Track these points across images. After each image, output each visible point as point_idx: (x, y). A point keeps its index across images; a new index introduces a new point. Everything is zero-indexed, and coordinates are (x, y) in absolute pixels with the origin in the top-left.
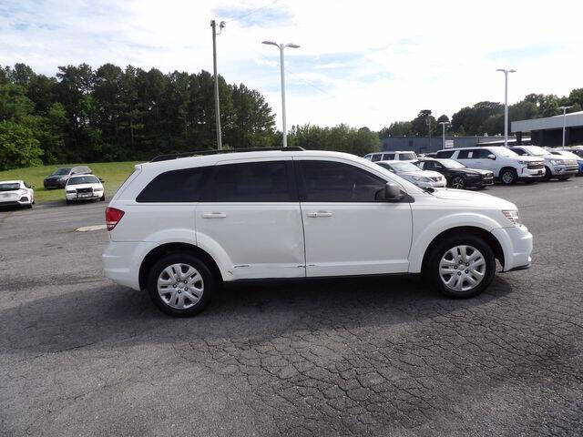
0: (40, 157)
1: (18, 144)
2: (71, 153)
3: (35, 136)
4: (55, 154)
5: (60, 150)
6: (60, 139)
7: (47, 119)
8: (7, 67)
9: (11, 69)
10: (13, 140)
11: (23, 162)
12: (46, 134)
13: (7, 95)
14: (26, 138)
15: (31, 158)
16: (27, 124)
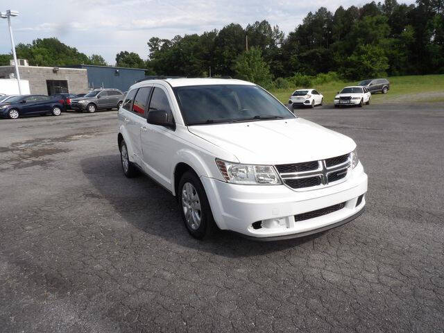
0: (387, 71)
1: (372, 62)
2: (411, 67)
3: (386, 55)
4: (398, 68)
5: (402, 64)
6: (405, 55)
7: (398, 40)
8: (380, 3)
9: (381, 4)
10: (369, 58)
11: (373, 74)
12: (395, 52)
13: (374, 24)
14: (379, 56)
15: (379, 71)
16: (383, 46)
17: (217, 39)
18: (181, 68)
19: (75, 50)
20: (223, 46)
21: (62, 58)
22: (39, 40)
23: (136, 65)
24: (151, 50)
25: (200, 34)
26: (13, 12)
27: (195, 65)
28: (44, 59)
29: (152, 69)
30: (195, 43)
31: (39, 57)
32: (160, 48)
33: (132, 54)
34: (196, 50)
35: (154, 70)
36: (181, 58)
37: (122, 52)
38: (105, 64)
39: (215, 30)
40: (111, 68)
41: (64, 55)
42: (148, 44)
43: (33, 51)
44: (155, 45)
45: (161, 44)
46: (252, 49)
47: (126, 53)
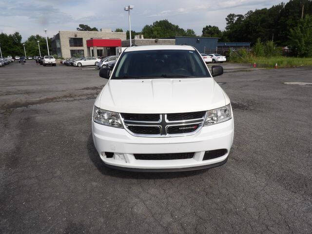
17: (283, 10)
18: (249, 36)
19: (177, 26)
20: (288, 16)
21: (169, 32)
22: (157, 22)
23: (216, 35)
24: (227, 24)
25: (268, 8)
26: (131, 6)
27: (260, 33)
28: (158, 34)
29: (226, 37)
30: (263, 16)
31: (155, 33)
32: (234, 22)
33: (214, 27)
34: (263, 21)
35: (228, 38)
36: (250, 28)
37: (207, 26)
38: (195, 36)
39: (282, 3)
40: (198, 37)
41: (170, 30)
42: (226, 19)
43: (153, 29)
44: (231, 19)
45: (236, 19)
46: (307, 17)
47: (210, 26)
